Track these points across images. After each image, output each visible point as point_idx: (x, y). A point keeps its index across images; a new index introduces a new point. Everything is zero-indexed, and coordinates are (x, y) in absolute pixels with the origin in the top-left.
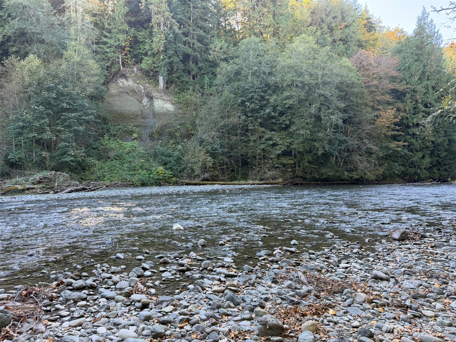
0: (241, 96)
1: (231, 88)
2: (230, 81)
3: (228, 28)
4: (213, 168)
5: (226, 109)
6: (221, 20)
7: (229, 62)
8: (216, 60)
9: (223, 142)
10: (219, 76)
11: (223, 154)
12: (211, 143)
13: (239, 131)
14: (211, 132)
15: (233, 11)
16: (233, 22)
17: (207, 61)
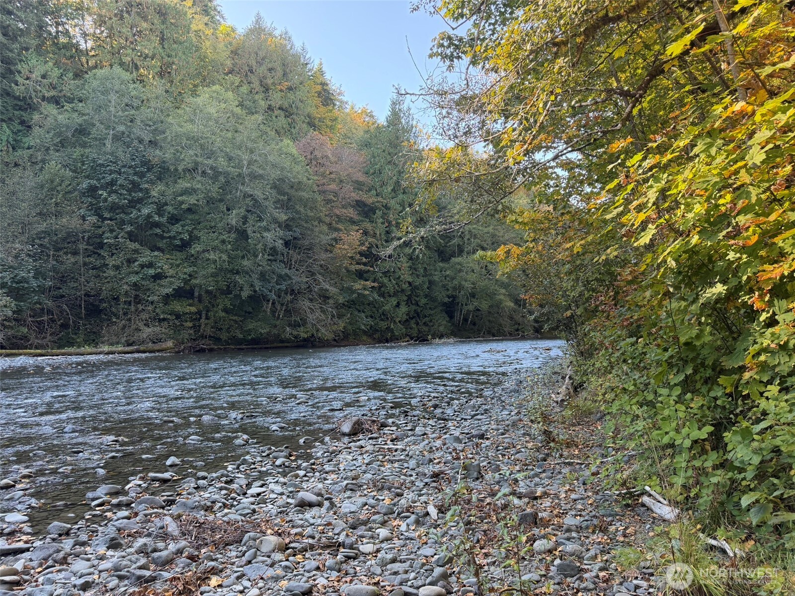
0: (88, 177)
1: (66, 158)
2: (63, 144)
3: (63, 40)
4: (15, 320)
5: (52, 199)
6: (47, 20)
7: (63, 107)
8: (31, 98)
9: (41, 267)
10: (36, 130)
11: (42, 290)
12: (11, 267)
13: (82, 246)
14: (13, 243)
15: (76, 10)
16: (75, 32)
17: (8, 94)
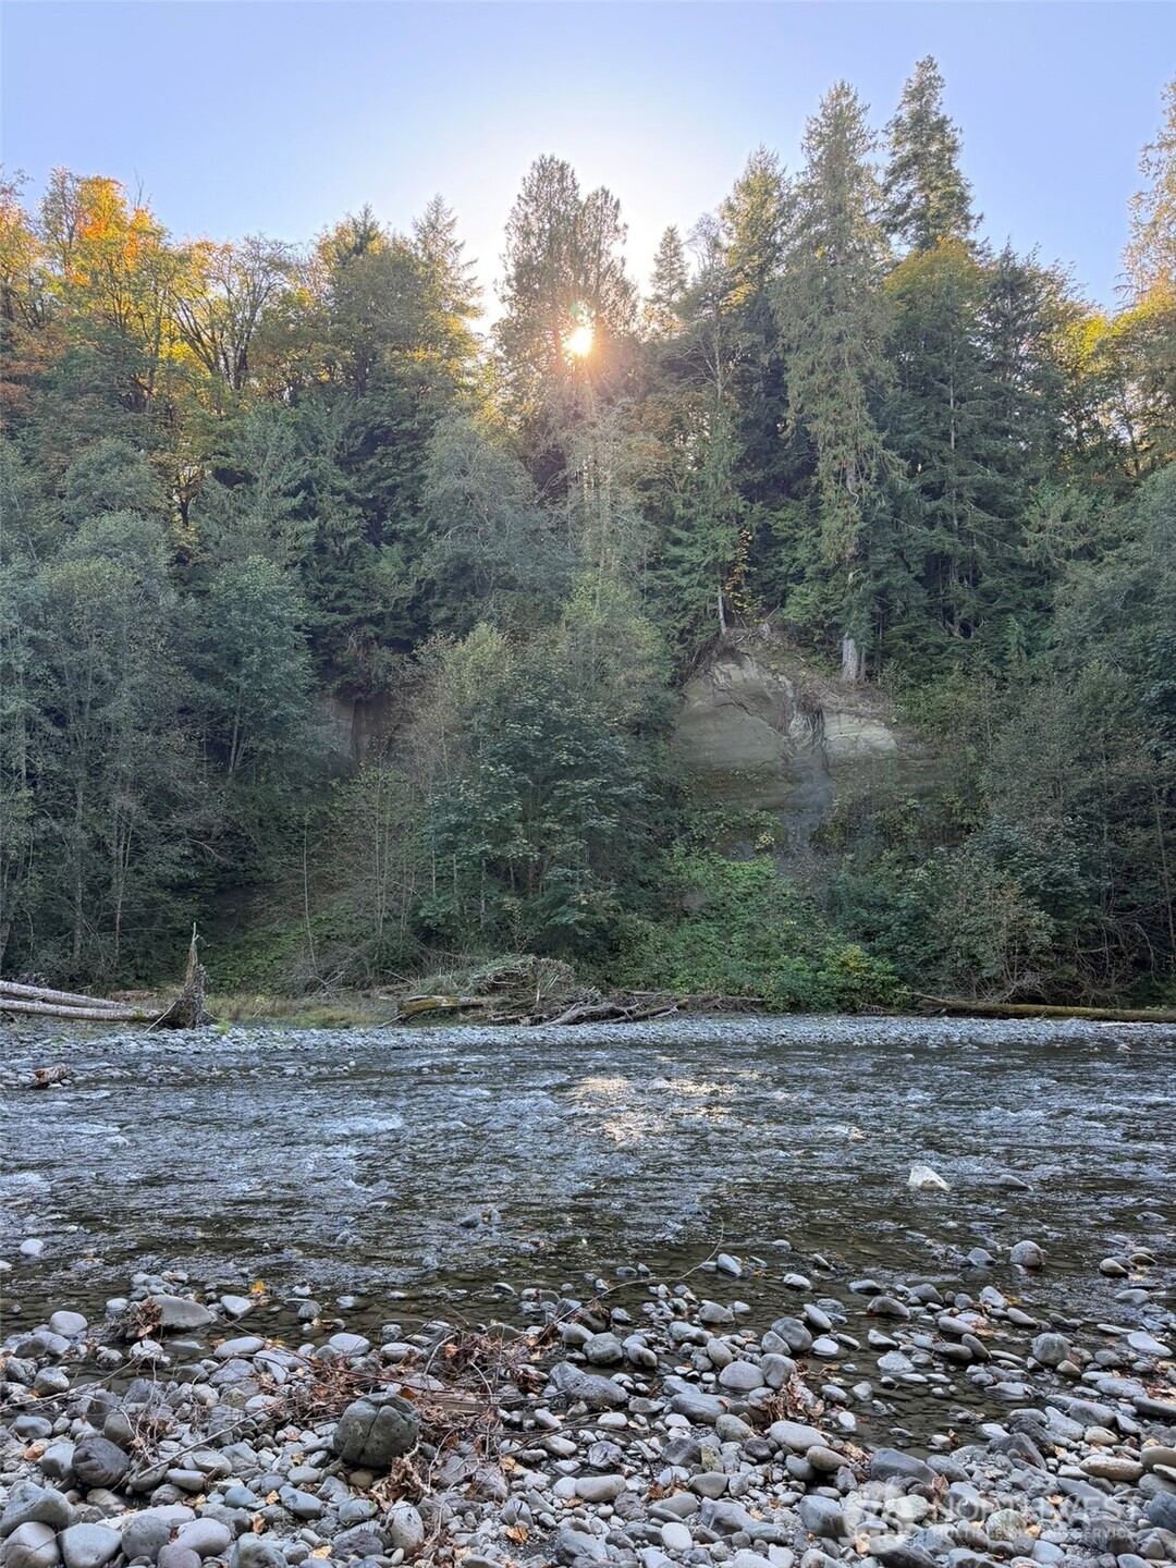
0: (1158, 676)
1: (1116, 650)
2: (1108, 626)
3: (1090, 443)
4: (1054, 951)
5: (1097, 728)
6: (1063, 419)
7: (1101, 560)
8: (1048, 560)
9: (1090, 854)
10: (1062, 613)
11: (1095, 897)
12: (1041, 858)
13: (1158, 809)
14: (1041, 815)
15: (1109, 381)
16: (1109, 420)
17: (1013, 565)
